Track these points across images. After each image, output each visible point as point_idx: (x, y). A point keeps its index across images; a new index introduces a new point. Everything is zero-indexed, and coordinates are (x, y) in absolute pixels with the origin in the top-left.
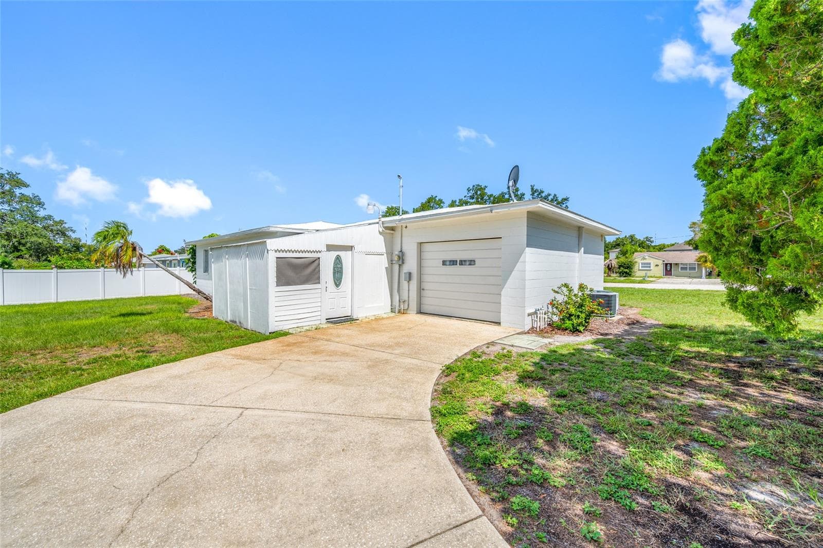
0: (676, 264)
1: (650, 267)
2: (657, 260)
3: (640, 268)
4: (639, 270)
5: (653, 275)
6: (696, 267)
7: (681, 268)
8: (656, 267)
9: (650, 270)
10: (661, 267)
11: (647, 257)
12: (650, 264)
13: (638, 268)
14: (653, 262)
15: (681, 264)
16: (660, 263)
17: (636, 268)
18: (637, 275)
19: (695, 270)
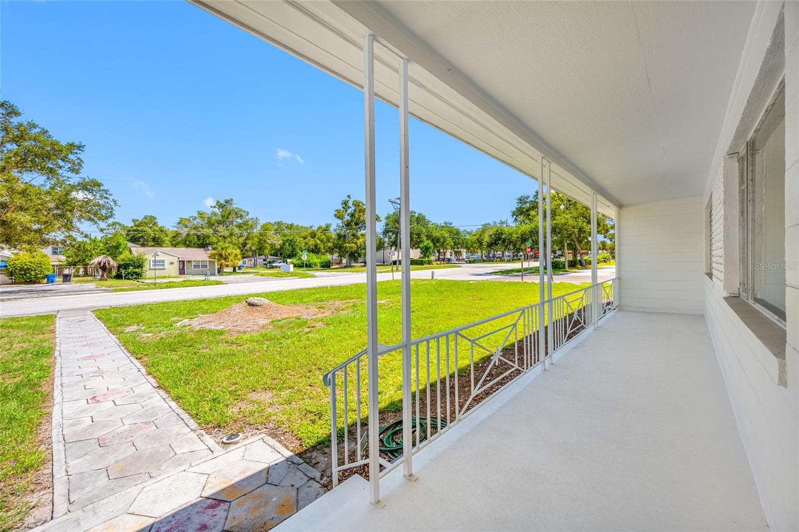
0: (189, 261)
1: (163, 265)
2: (171, 257)
3: (152, 267)
4: (150, 269)
5: (167, 275)
6: (208, 264)
7: (194, 265)
8: (171, 266)
9: (164, 269)
10: (176, 266)
11: (159, 253)
12: (163, 261)
13: (148, 267)
14: (167, 259)
15: (194, 261)
16: (175, 260)
17: (146, 267)
18: (147, 276)
19: (207, 268)
